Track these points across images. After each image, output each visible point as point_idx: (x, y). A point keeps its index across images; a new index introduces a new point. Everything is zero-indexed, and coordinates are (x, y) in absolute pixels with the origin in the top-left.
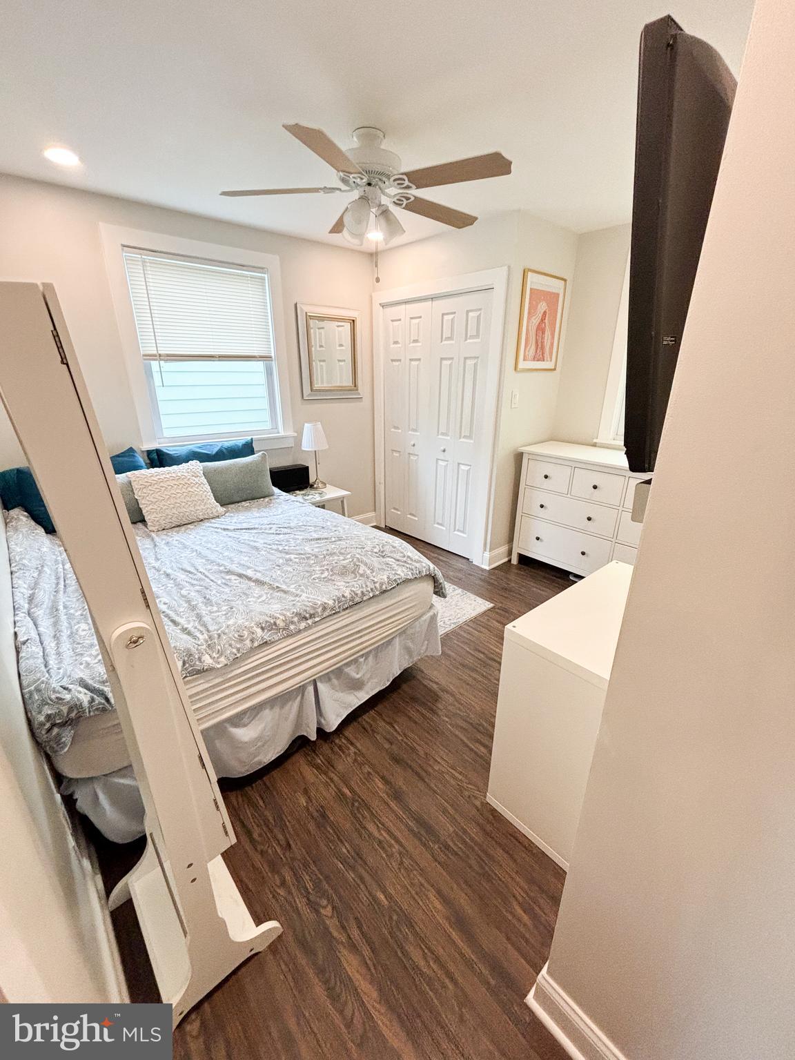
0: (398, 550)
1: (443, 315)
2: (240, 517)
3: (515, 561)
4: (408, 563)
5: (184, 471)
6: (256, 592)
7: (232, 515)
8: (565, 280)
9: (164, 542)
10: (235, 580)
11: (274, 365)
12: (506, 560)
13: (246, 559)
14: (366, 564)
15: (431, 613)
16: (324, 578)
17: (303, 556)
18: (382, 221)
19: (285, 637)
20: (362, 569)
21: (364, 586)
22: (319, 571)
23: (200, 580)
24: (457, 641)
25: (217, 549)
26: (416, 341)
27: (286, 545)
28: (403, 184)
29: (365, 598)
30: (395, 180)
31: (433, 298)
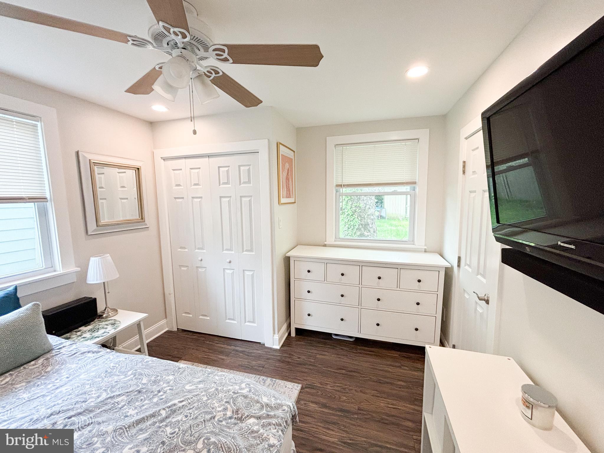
1: (219, 167)
3: (293, 334)
8: (294, 151)
11: (50, 207)
12: (288, 335)
18: (198, 83)
26: (195, 185)
28: (222, 55)
30: (214, 50)
31: (209, 156)
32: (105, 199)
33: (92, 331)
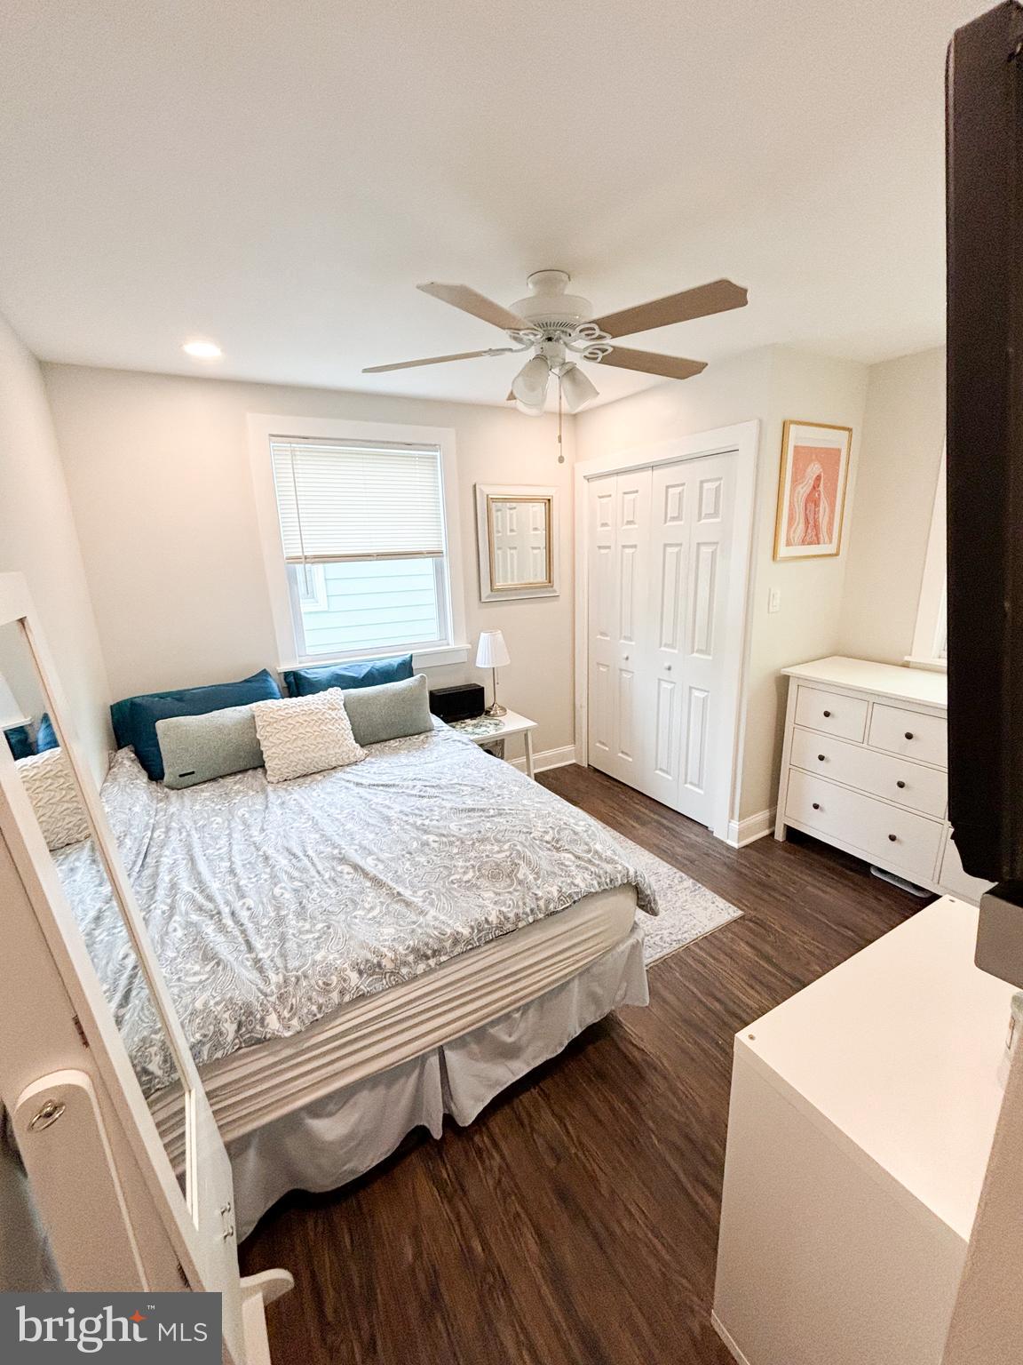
0: (581, 838)
1: (668, 487)
2: (383, 763)
3: (780, 835)
4: (594, 864)
5: (320, 702)
6: (369, 899)
7: (373, 760)
8: (850, 430)
9: (280, 800)
10: (348, 873)
11: (446, 561)
12: (766, 832)
13: (371, 836)
14: (529, 863)
15: (631, 941)
16: (467, 882)
17: (444, 839)
18: (567, 384)
19: (393, 987)
20: (523, 871)
21: (520, 903)
22: (462, 867)
23: (304, 870)
24: (681, 974)
25: (339, 817)
26: (630, 522)
27: (427, 817)
28: (593, 334)
29: (520, 925)
30: (581, 331)
31: (653, 467)
32: (515, 548)
33: (475, 726)
